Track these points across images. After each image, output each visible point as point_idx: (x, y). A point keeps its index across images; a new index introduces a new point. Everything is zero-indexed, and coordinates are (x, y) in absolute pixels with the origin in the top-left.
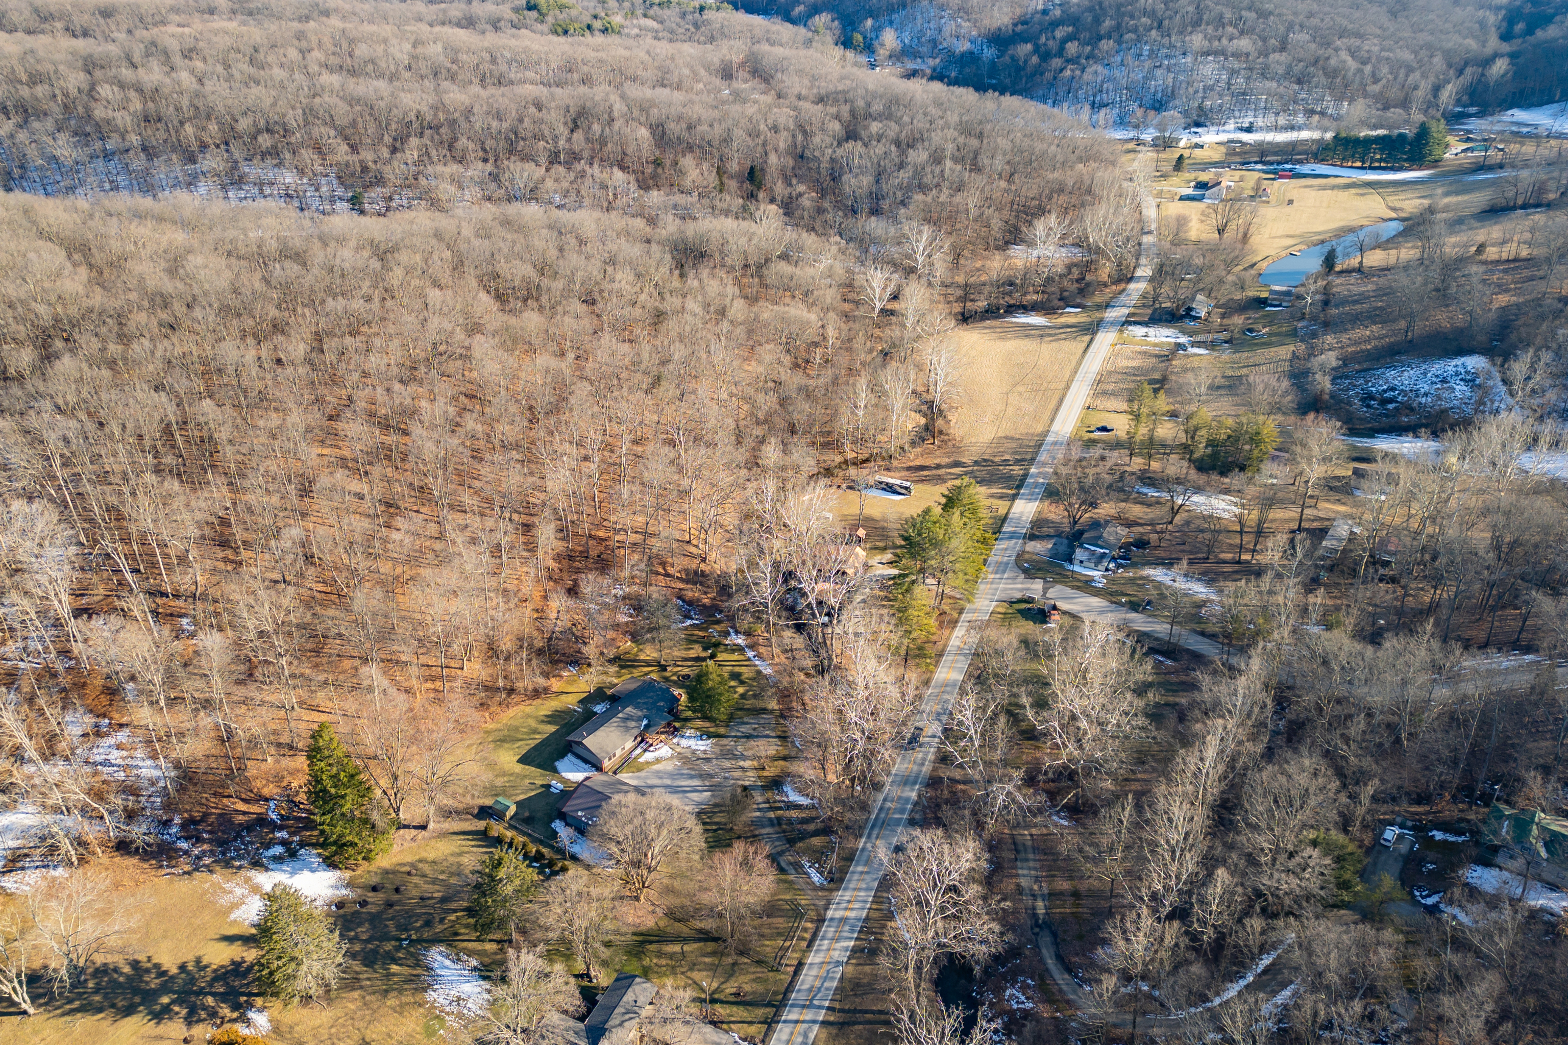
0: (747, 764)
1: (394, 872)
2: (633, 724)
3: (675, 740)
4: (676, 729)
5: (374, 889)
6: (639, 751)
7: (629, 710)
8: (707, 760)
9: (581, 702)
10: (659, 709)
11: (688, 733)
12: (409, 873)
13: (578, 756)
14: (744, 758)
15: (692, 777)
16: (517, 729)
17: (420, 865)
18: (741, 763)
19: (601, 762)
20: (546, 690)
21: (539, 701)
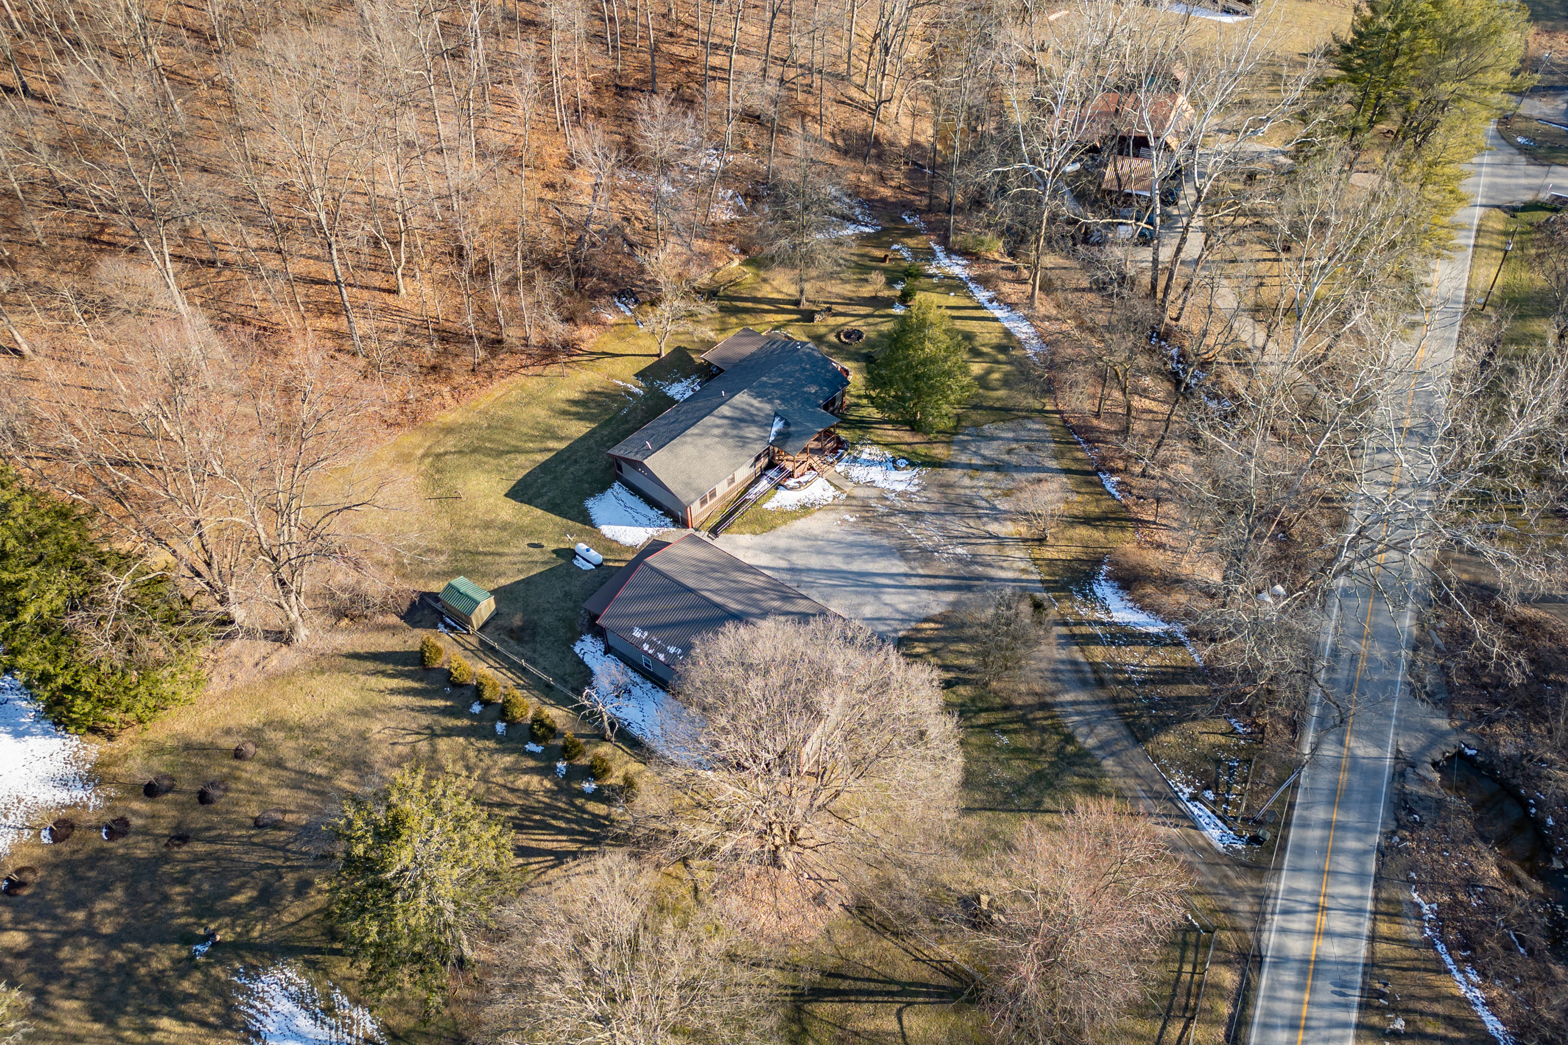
0: (1006, 529)
1: (203, 749)
2: (752, 432)
3: (840, 467)
4: (840, 444)
5: (151, 791)
6: (764, 484)
7: (743, 398)
8: (917, 516)
9: (641, 375)
10: (807, 400)
11: (867, 452)
12: (238, 754)
13: (635, 491)
14: (997, 515)
15: (885, 552)
16: (507, 425)
17: (271, 735)
18: (994, 528)
19: (684, 508)
20: (569, 347)
21: (555, 369)
